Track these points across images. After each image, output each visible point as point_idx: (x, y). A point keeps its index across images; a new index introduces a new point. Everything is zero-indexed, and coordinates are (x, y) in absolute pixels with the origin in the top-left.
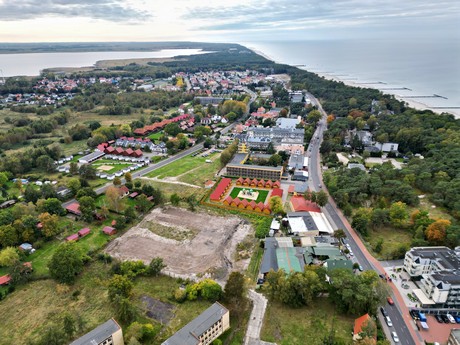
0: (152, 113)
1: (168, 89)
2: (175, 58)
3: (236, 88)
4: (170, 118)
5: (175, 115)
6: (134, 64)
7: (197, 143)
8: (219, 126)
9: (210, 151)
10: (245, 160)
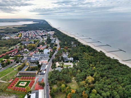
0: (5, 49)
1: (14, 38)
2: (23, 25)
3: (37, 37)
4: (10, 51)
5: (12, 49)
6: (8, 28)
7: (15, 61)
8: (26, 53)
9: (18, 64)
10: (27, 68)
